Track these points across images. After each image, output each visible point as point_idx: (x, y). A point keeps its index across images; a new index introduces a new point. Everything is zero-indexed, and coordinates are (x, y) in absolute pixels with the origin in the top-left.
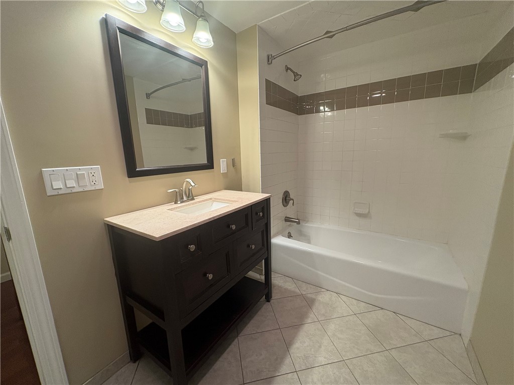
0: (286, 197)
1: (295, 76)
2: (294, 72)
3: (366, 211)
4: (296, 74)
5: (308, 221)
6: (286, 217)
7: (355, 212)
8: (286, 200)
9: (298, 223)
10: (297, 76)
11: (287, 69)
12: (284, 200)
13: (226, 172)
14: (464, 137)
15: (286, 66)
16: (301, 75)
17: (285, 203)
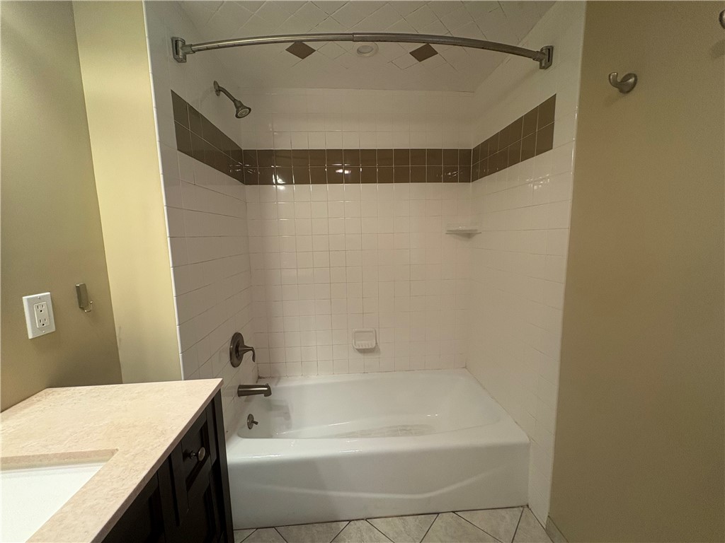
0: (237, 347)
1: (237, 107)
2: (234, 100)
3: (369, 344)
4: (239, 106)
5: (279, 378)
6: (240, 387)
7: (358, 347)
8: (237, 351)
9: (268, 393)
10: (241, 110)
11: (219, 90)
12: (234, 353)
13: (53, 329)
14: (468, 235)
15: (215, 83)
16: (250, 110)
17: (235, 360)
